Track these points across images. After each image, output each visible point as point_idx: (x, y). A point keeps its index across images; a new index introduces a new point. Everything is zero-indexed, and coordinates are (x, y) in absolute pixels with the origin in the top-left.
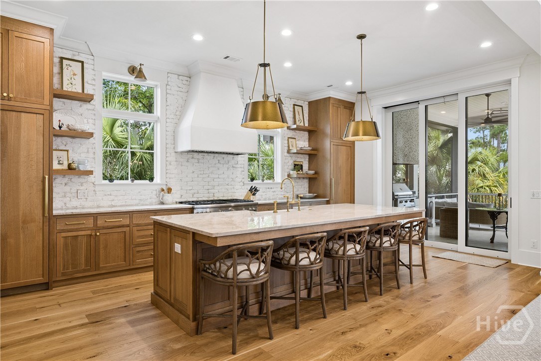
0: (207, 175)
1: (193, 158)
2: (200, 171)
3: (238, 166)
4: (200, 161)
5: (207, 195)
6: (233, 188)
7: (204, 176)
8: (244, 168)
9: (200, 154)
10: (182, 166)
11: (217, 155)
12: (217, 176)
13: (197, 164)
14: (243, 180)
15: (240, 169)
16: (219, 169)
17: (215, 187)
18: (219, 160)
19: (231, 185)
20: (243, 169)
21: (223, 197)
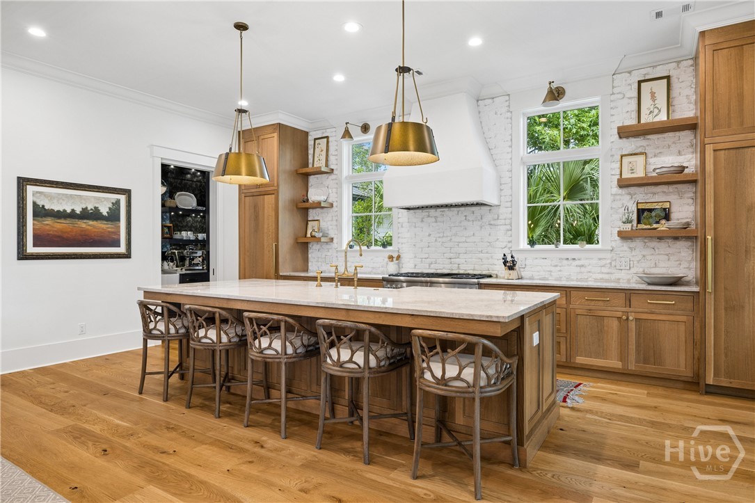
0: (449, 238)
1: (429, 216)
2: (439, 233)
3: (499, 222)
4: (439, 219)
5: (449, 266)
6: (492, 257)
7: (444, 239)
8: (511, 224)
9: (439, 210)
10: (415, 227)
11: (462, 209)
12: (463, 239)
13: (435, 224)
14: (509, 245)
15: (503, 228)
16: (466, 229)
17: (461, 256)
18: (466, 216)
19: (487, 253)
20: (508, 227)
21: (474, 270)
